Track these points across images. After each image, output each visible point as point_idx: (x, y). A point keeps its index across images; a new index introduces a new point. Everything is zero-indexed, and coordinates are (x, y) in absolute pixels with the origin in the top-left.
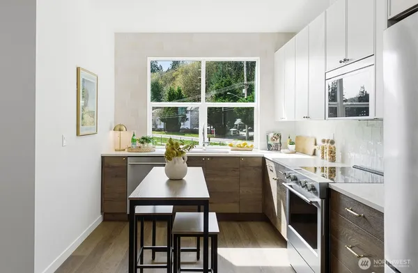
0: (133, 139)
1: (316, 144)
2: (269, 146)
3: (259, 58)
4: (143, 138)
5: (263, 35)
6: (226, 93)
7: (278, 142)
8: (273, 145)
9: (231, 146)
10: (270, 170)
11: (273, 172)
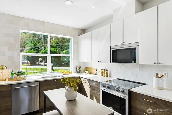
0: (12, 73)
1: (96, 71)
2: (77, 71)
3: (73, 37)
4: (19, 72)
5: (74, 29)
6: (35, 48)
7: (80, 70)
8: (79, 71)
9: (63, 73)
10: (84, 82)
11: (86, 82)
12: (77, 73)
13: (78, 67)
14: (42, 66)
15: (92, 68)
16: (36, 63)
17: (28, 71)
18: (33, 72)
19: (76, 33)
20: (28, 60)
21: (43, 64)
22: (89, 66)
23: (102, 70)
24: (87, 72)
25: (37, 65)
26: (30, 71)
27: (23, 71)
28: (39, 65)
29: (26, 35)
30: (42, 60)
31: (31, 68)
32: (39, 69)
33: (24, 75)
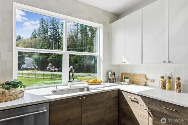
1: (146, 79)
3: (102, 25)
5: (105, 12)
7: (114, 77)
8: (112, 79)
9: (88, 82)
10: (132, 101)
11: (137, 102)
12: (110, 82)
13: (110, 73)
14: (52, 71)
15: (136, 74)
16: (46, 68)
17: (37, 77)
18: (43, 78)
19: (107, 19)
20: (38, 65)
21: (53, 70)
22: (129, 71)
23: (163, 77)
24: (127, 80)
25: (46, 71)
26: (39, 77)
27: (18, 81)
28: (49, 70)
29: (36, 40)
30: (52, 65)
31: (41, 74)
32: (48, 75)
33: (19, 89)
